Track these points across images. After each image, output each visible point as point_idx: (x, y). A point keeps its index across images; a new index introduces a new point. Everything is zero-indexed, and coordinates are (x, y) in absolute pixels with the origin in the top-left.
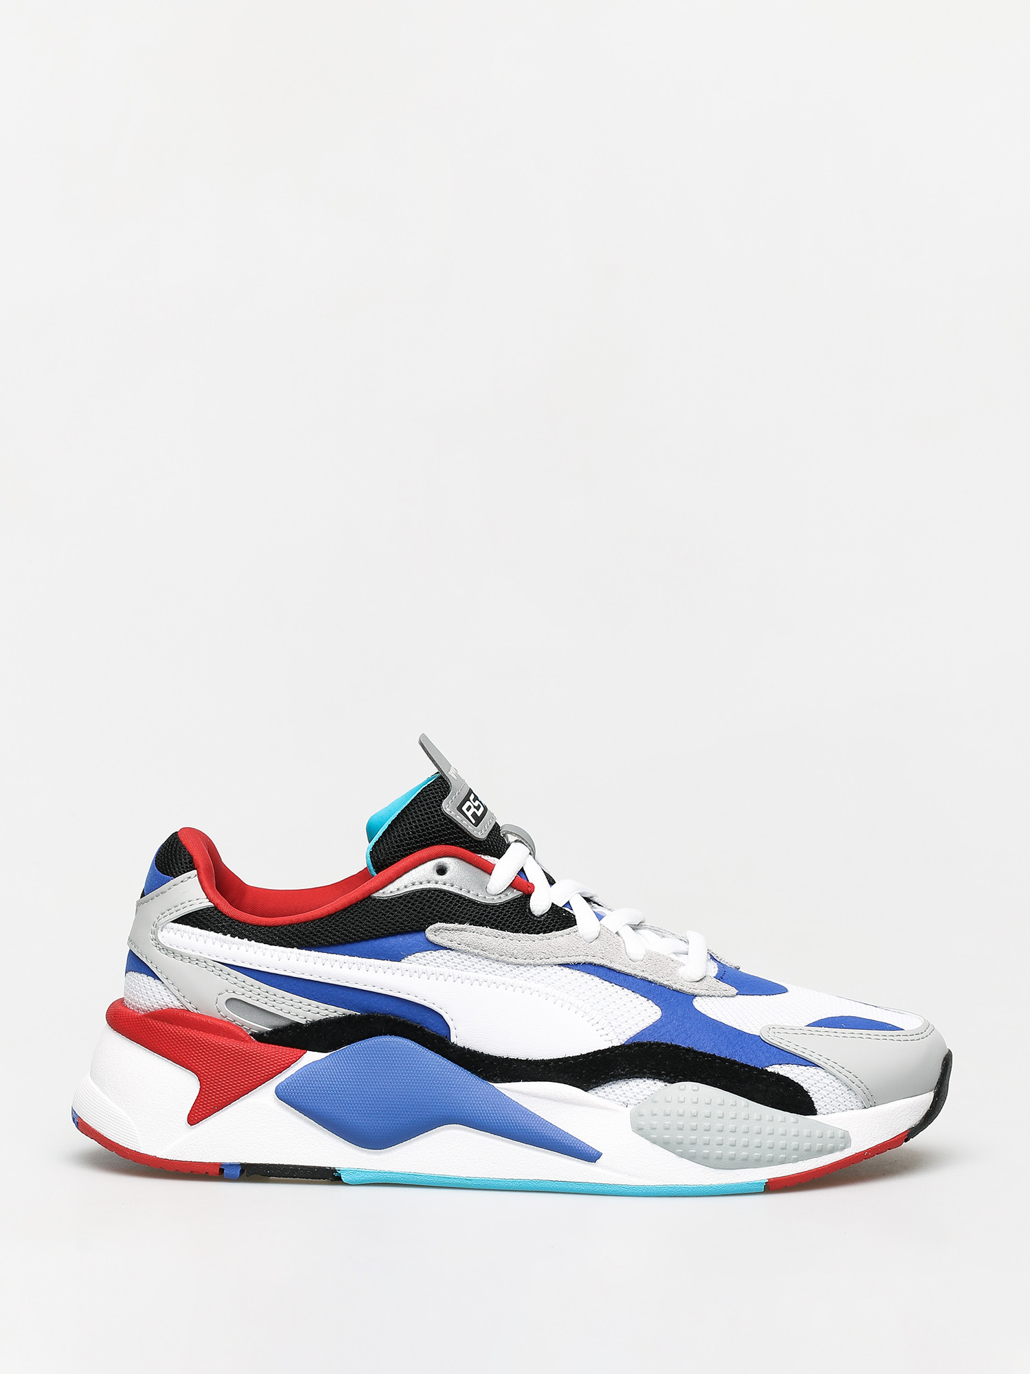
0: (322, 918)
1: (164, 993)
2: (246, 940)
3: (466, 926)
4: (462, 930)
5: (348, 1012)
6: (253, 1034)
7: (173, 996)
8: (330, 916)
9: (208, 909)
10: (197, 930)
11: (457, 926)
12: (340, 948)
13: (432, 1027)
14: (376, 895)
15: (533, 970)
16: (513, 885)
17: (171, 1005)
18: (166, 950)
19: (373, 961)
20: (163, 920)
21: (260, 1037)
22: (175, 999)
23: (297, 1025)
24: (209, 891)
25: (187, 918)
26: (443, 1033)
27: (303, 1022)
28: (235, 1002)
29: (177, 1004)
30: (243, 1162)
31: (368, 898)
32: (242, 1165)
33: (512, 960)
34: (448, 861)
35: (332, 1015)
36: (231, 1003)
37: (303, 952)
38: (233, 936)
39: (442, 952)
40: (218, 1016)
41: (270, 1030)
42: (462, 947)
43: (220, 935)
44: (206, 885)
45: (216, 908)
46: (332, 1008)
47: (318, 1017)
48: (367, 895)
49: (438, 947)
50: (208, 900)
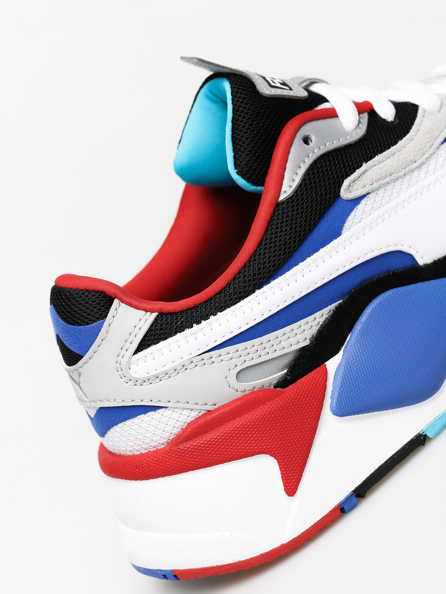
0: (256, 251)
1: (175, 415)
2: (212, 318)
3: (365, 166)
4: (366, 171)
5: (332, 307)
6: (277, 386)
7: (185, 411)
8: (260, 244)
9: (156, 320)
10: (162, 343)
11: (358, 172)
12: (291, 261)
13: (398, 265)
14: (282, 198)
15: (432, 162)
16: (360, 112)
17: (189, 420)
18: (148, 380)
19: (322, 250)
20: (124, 361)
21: (283, 383)
22: (189, 411)
23: (303, 350)
24: (144, 305)
25: (145, 340)
26: (409, 263)
27: (307, 342)
28: (243, 373)
29: (194, 415)
30: (353, 488)
31: (278, 205)
32: (354, 491)
33: (414, 165)
34: (305, 130)
35: (322, 320)
36: (241, 376)
37: (266, 288)
38: (198, 323)
39: (363, 202)
40: (239, 395)
41: (286, 371)
42: (375, 185)
43: (187, 331)
44: (136, 303)
45: (161, 314)
46: (318, 314)
47: (314, 330)
48: (274, 204)
49: (358, 200)
50: (149, 313)
